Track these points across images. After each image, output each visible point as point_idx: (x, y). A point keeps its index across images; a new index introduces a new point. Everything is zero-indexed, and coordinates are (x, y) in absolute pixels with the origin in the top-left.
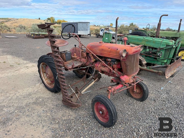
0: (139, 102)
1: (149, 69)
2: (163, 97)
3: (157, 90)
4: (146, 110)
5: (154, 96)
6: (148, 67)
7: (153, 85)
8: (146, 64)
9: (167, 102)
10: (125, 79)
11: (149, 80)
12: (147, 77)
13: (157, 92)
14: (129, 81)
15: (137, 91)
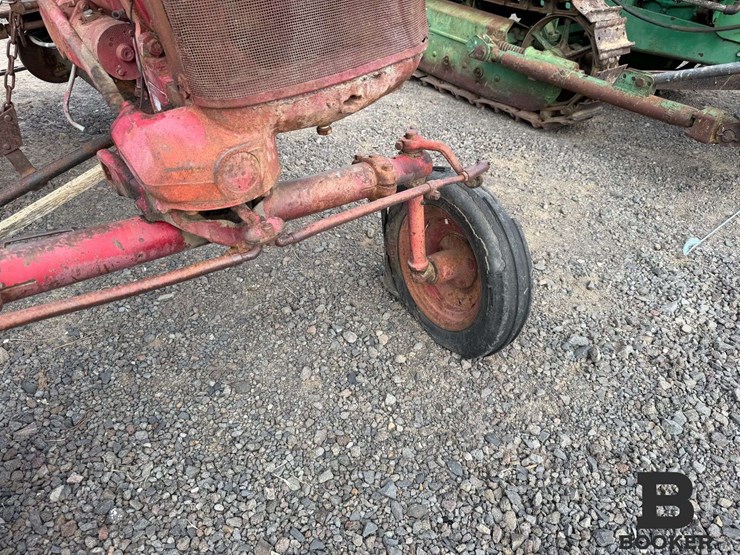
0: (443, 363)
1: (630, 94)
2: (679, 320)
3: (646, 251)
4: (469, 457)
5: (600, 312)
6: (629, 77)
7: (628, 216)
8: (623, 60)
9: (691, 383)
10: (156, 156)
11: (618, 172)
12: (612, 149)
13: (644, 270)
14: (216, 184)
15: (445, 268)
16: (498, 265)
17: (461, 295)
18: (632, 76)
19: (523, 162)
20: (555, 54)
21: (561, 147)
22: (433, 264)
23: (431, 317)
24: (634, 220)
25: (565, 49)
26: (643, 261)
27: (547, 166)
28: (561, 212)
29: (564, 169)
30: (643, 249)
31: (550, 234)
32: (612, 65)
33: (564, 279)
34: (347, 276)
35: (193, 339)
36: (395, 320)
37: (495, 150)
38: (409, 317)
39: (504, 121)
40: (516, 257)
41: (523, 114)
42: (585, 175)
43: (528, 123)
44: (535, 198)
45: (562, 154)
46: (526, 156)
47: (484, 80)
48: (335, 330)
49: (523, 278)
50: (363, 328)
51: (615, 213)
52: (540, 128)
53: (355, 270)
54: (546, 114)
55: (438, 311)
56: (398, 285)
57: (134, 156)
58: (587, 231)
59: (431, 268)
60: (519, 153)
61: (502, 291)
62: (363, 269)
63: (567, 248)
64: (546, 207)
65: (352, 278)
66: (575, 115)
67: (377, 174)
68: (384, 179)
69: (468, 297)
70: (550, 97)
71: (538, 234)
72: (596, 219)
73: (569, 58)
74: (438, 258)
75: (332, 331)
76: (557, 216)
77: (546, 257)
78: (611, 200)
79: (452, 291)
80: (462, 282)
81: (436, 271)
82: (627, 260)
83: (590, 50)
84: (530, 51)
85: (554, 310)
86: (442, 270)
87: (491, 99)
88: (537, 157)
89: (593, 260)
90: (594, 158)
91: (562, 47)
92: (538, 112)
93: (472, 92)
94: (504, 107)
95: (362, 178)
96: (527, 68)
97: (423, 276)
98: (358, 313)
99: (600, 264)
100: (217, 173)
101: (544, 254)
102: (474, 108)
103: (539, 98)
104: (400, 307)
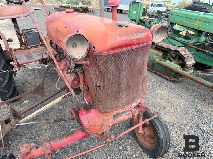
0: (145, 158)
1: (195, 78)
7: (195, 112)
10: (89, 122)
11: (192, 97)
12: (190, 89)
13: (199, 131)
14: (101, 129)
15: (147, 132)
16: (162, 137)
17: (151, 139)
18: (195, 73)
19: (166, 92)
20: (175, 63)
21: (176, 87)
22: (144, 131)
23: (142, 143)
24: (196, 114)
25: (177, 62)
26: (199, 128)
27: (172, 94)
28: (176, 110)
29: (177, 95)
30: (199, 124)
31: (173, 117)
32: (190, 67)
33: (177, 132)
34: (119, 127)
35: (80, 144)
36: (132, 143)
37: (158, 87)
38: (136, 142)
39: (160, 78)
40: (166, 135)
41: (165, 76)
42: (183, 97)
43: (167, 79)
44: (169, 104)
45: (176, 90)
46: (166, 90)
47: (155, 66)
48: (116, 145)
49: (168, 141)
50: (124, 145)
51: (191, 111)
52: (170, 81)
53: (121, 125)
54: (172, 77)
55: (144, 142)
56: (133, 132)
57: (83, 121)
58: (184, 116)
59: (143, 132)
60: (164, 88)
61: (163, 144)
62: (123, 125)
63: (178, 122)
64: (172, 108)
65: (120, 128)
66: (180, 79)
67: (133, 114)
68: (134, 116)
69: (153, 140)
70: (173, 73)
71: (170, 117)
72: (186, 113)
73: (178, 64)
74: (145, 129)
75: (115, 145)
76: (175, 111)
77: (173, 125)
78: (190, 106)
79: (148, 137)
80: (151, 136)
81: (145, 133)
82: (195, 127)
83: (184, 63)
84: (168, 61)
85: (175, 143)
86: (146, 133)
87: (156, 71)
88: (170, 90)
89: (185, 126)
90: (185, 92)
91: (176, 61)
92: (169, 76)
93: (151, 69)
94: (160, 74)
95: (129, 115)
96: (167, 67)
97: (141, 134)
98: (122, 140)
99: (187, 128)
100: (101, 126)
101: (172, 123)
102: (151, 73)
103: (170, 73)
104: (133, 139)
